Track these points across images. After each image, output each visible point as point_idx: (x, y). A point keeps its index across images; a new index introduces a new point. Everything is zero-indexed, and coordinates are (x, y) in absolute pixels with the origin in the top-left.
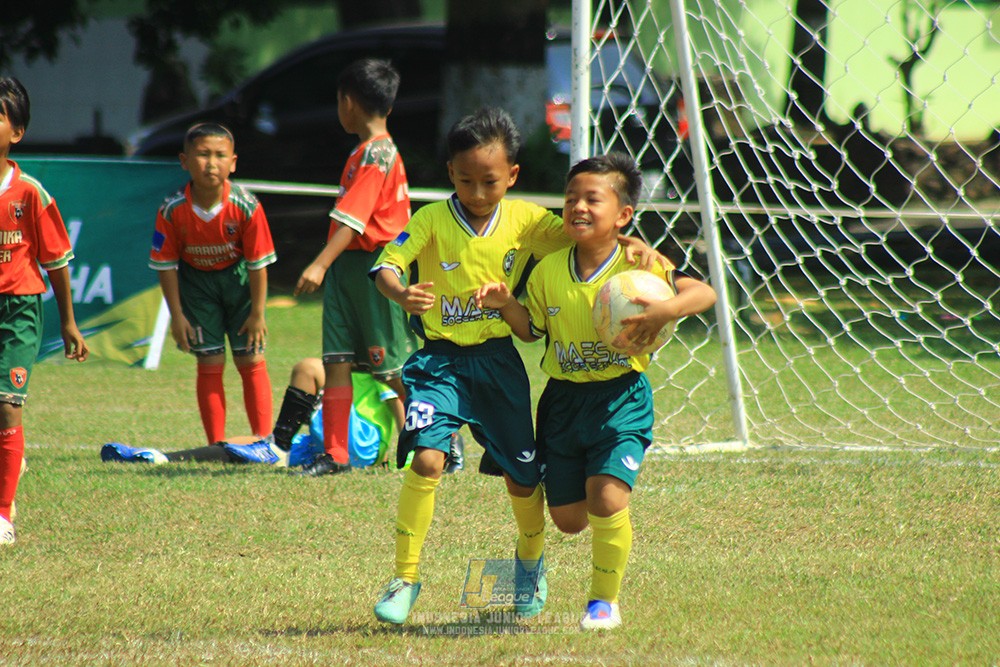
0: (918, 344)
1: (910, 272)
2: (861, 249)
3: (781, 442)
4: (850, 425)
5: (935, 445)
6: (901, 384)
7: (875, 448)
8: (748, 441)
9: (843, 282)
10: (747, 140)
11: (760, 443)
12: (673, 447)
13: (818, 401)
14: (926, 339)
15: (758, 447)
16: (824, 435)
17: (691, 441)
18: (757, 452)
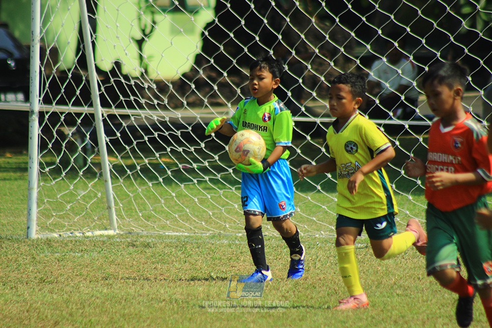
0: (206, 181)
1: (203, 145)
2: (179, 133)
3: (133, 230)
4: (168, 222)
5: (211, 232)
6: (195, 202)
7: (181, 234)
8: (117, 230)
9: (169, 150)
10: (120, 78)
11: (123, 231)
12: (80, 233)
13: (153, 210)
14: (209, 178)
15: (122, 233)
16: (155, 227)
17: (89, 230)
18: (122, 235)
